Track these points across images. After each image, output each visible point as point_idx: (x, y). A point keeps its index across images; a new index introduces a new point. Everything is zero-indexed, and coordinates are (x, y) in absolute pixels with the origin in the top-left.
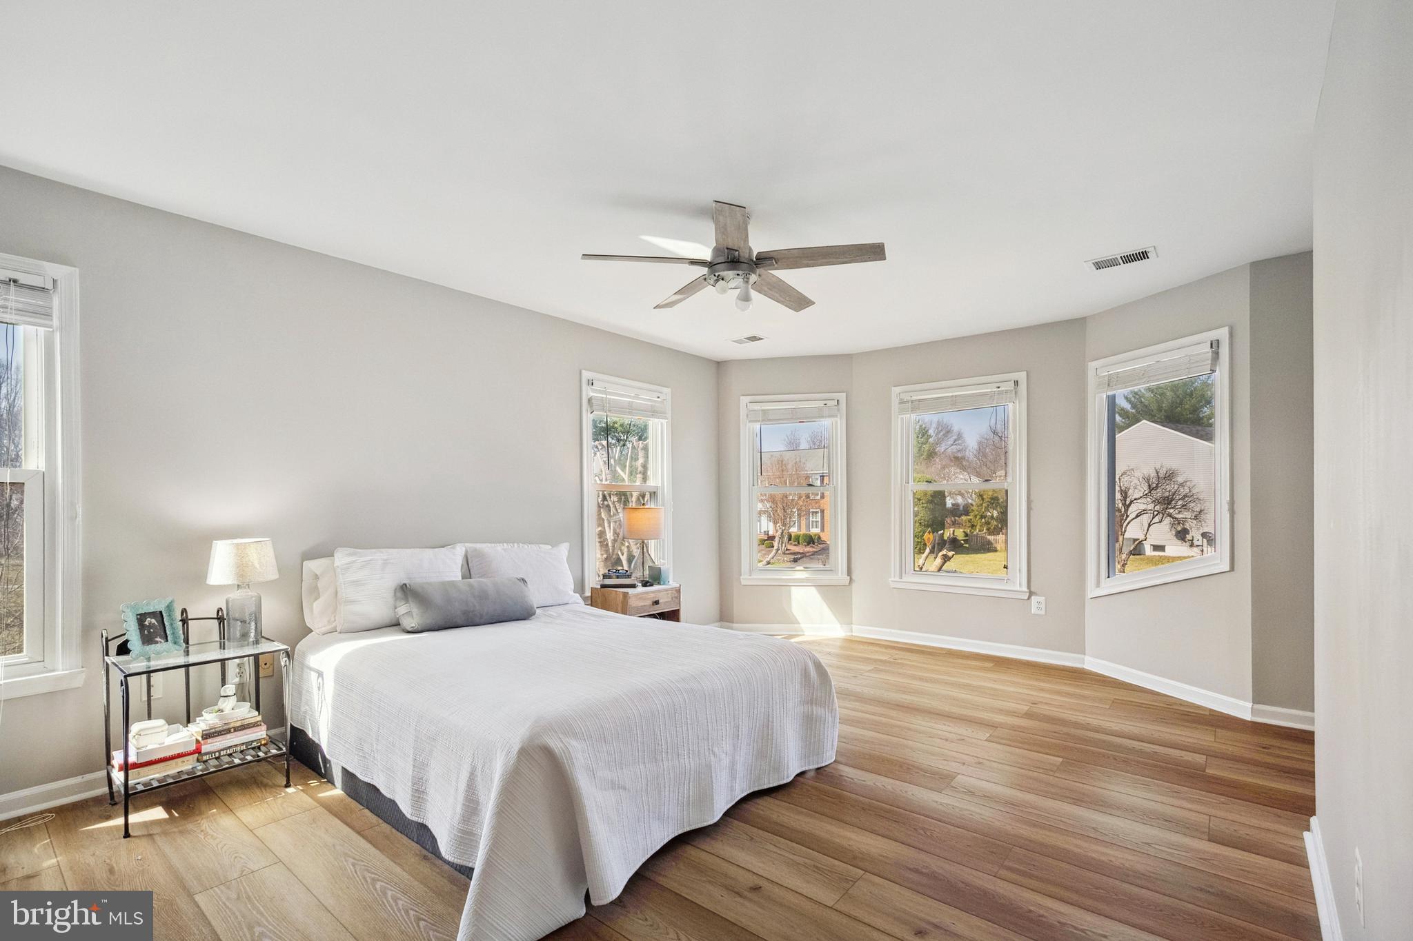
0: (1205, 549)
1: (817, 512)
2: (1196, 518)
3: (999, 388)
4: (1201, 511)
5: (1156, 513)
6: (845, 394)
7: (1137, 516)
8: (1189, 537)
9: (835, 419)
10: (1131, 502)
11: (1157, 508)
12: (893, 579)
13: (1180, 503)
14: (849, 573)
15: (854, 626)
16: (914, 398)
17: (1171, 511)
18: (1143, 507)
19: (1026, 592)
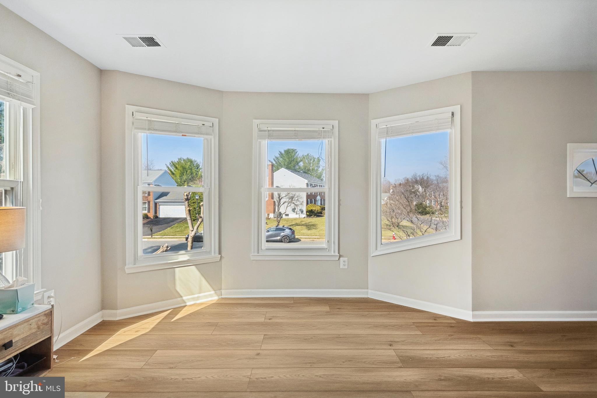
0: (300, 215)
1: (145, 203)
2: (301, 204)
3: (323, 128)
4: (303, 202)
5: (289, 202)
6: (218, 119)
7: (283, 204)
8: (296, 211)
9: (210, 136)
10: (282, 198)
11: (289, 201)
12: (253, 254)
13: (296, 198)
14: (220, 253)
15: (223, 291)
16: (269, 129)
17: (294, 201)
18: (285, 200)
19: (337, 256)
